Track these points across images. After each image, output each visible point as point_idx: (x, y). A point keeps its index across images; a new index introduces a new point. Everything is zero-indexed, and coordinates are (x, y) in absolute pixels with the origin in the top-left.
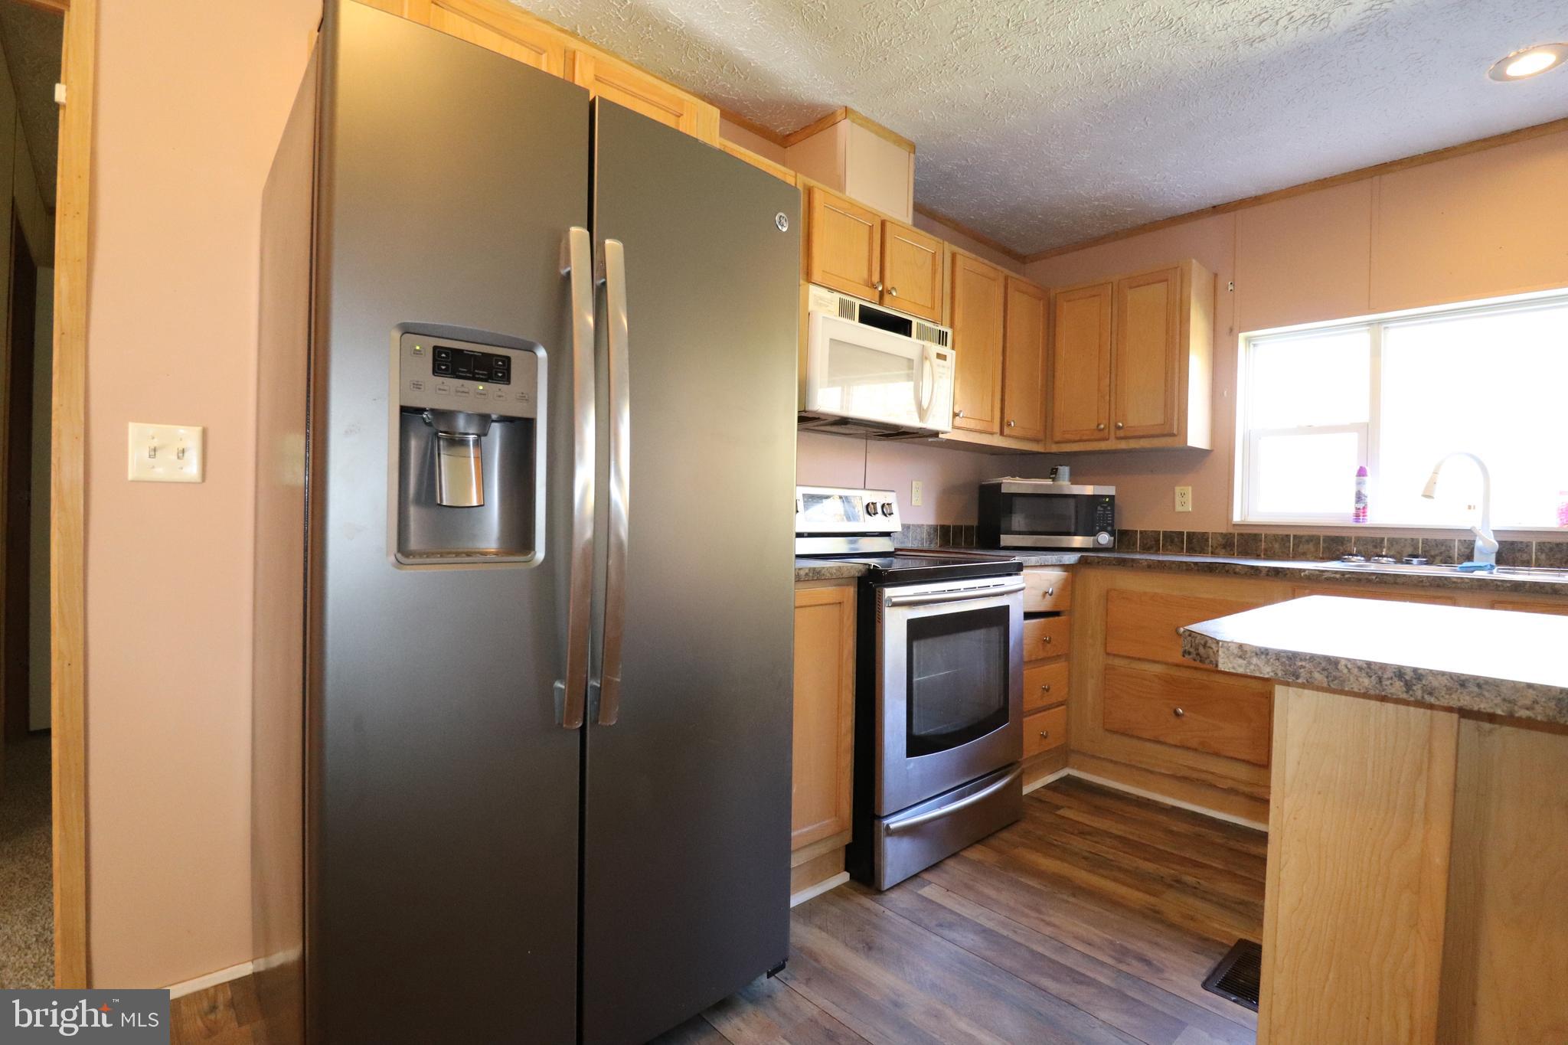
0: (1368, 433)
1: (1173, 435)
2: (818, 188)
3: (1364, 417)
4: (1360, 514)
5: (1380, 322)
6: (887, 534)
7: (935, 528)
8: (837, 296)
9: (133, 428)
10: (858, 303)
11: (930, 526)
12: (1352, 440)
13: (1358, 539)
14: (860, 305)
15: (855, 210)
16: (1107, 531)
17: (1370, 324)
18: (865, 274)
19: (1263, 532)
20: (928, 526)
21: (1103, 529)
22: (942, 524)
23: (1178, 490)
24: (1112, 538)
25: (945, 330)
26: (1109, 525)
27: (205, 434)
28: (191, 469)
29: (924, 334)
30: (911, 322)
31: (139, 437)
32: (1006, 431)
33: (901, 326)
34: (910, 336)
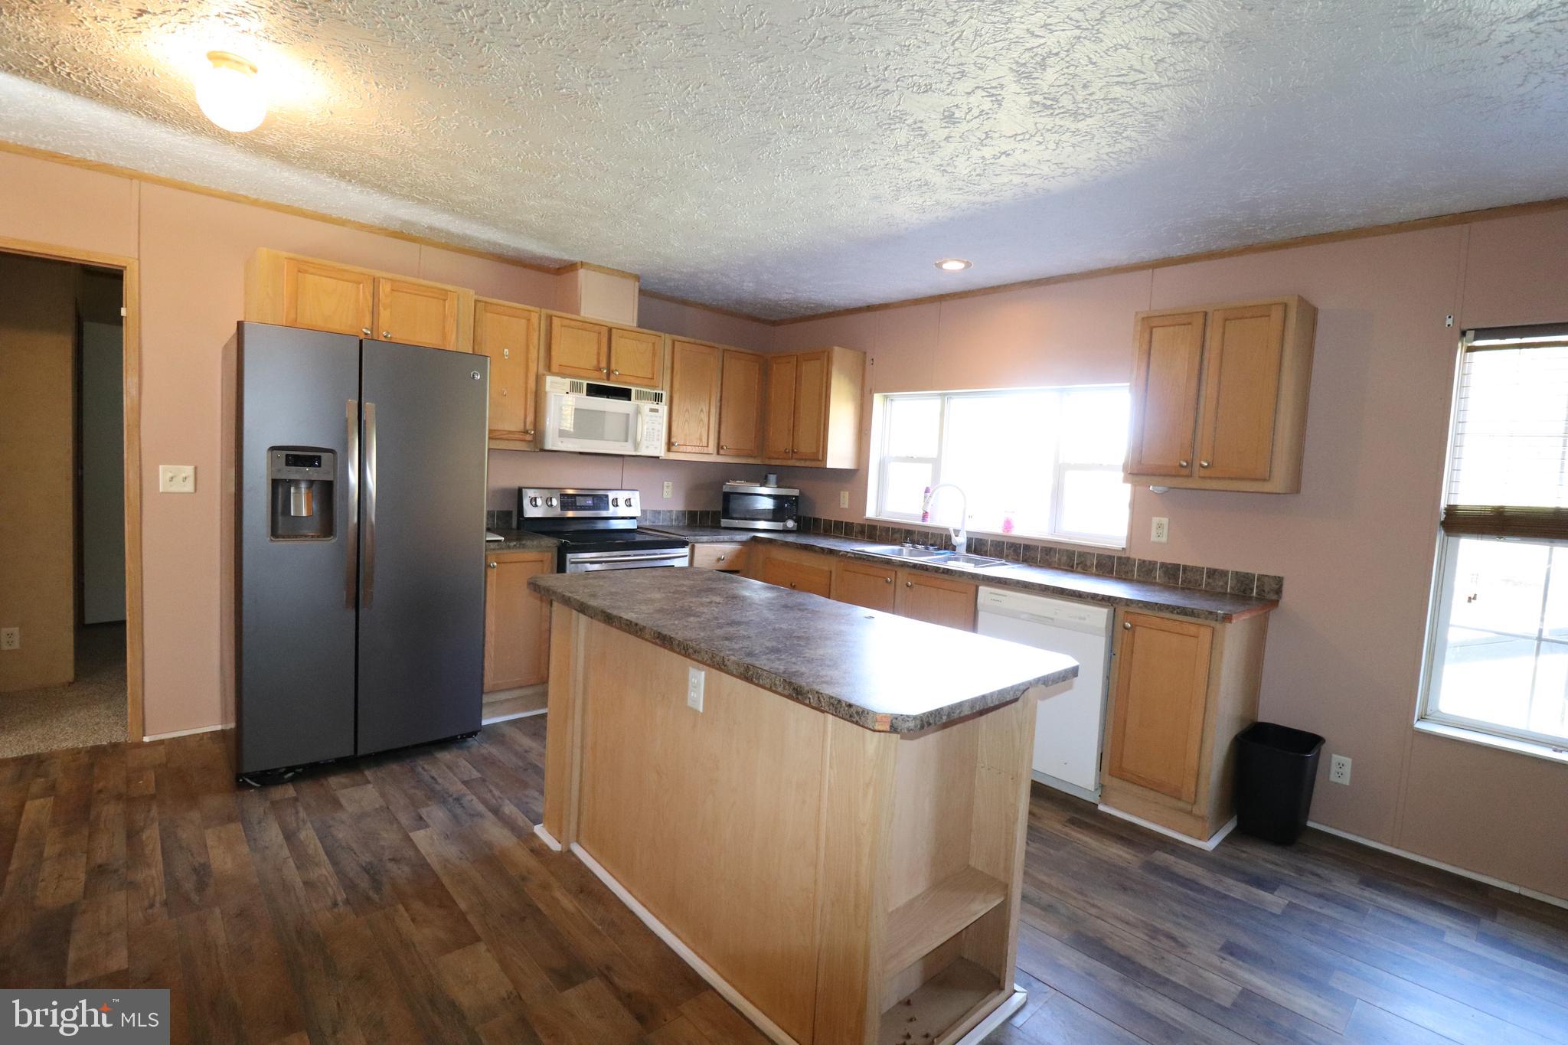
0: (936, 463)
1: (819, 460)
2: (555, 316)
3: (935, 455)
4: (925, 516)
5: (945, 395)
6: (634, 518)
7: (683, 513)
8: (568, 381)
9: (161, 467)
10: (585, 383)
11: (678, 512)
12: (929, 467)
13: (919, 532)
14: (588, 384)
15: (587, 325)
16: (792, 519)
17: (940, 395)
18: (595, 363)
19: (878, 524)
20: (677, 511)
21: (790, 518)
22: (690, 509)
23: (842, 493)
24: (796, 524)
25: (660, 392)
26: (794, 515)
27: (196, 468)
28: (189, 487)
29: (641, 396)
30: (631, 390)
31: (164, 472)
32: (722, 452)
33: (624, 394)
34: (630, 400)
